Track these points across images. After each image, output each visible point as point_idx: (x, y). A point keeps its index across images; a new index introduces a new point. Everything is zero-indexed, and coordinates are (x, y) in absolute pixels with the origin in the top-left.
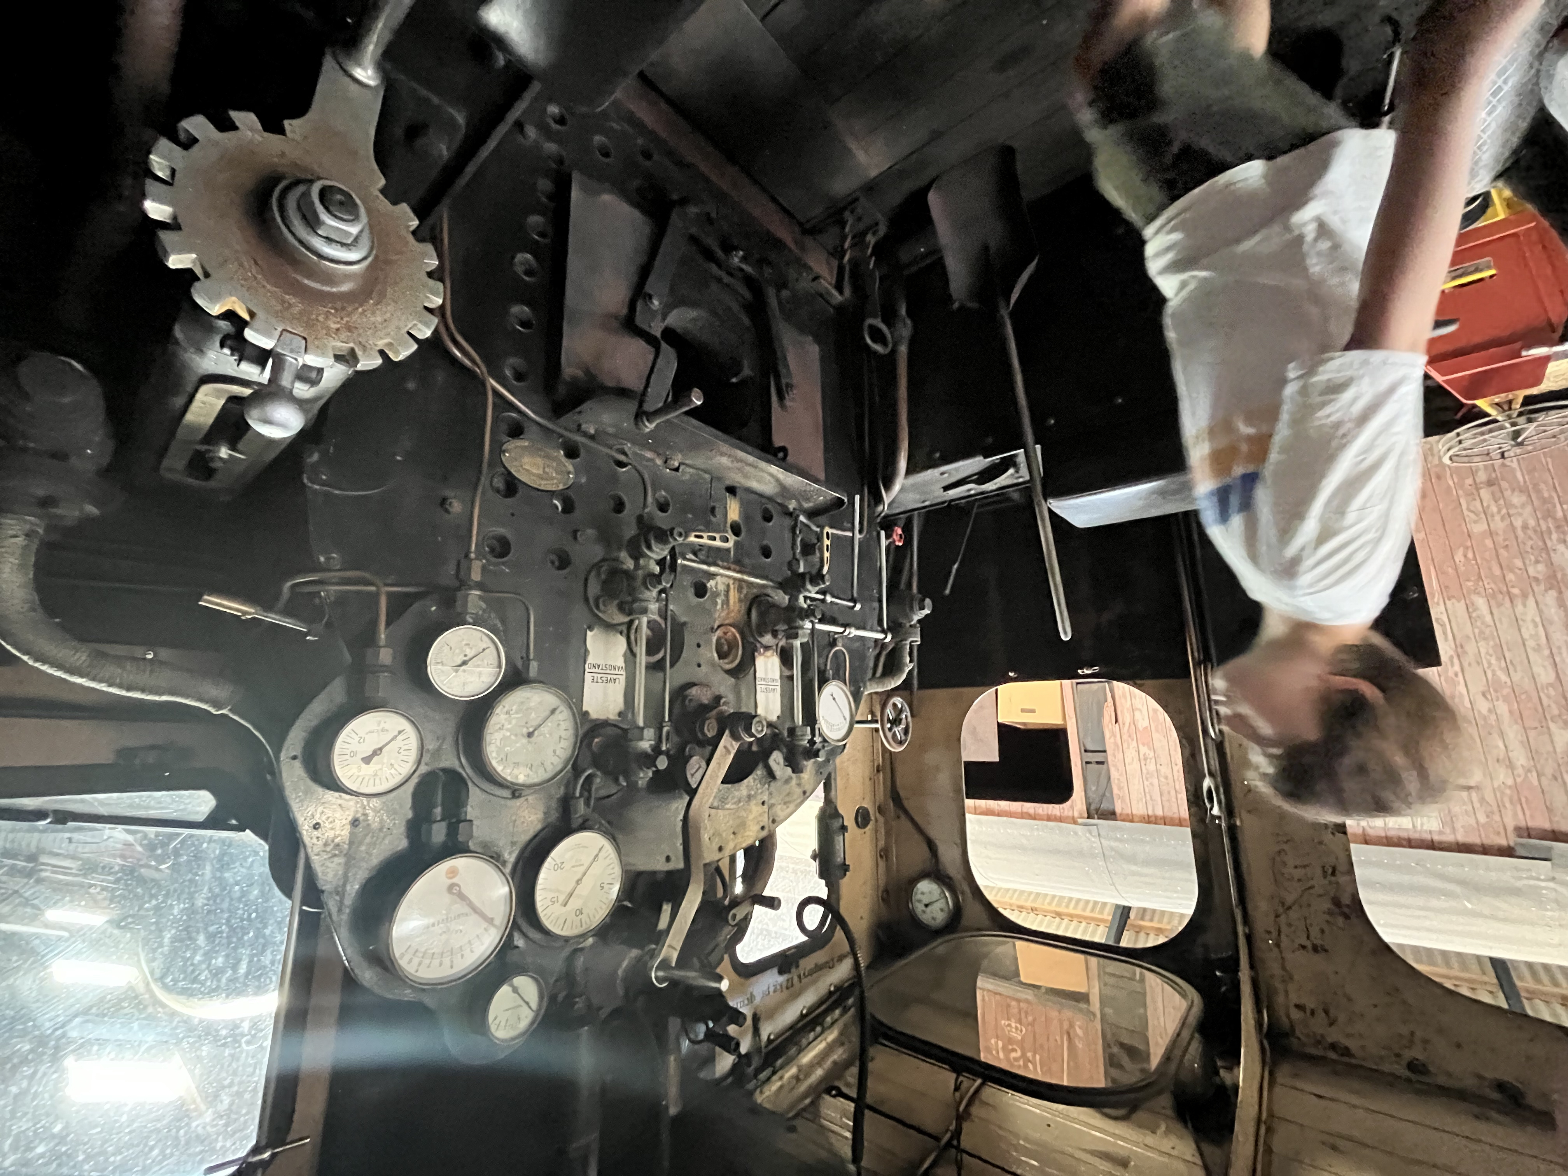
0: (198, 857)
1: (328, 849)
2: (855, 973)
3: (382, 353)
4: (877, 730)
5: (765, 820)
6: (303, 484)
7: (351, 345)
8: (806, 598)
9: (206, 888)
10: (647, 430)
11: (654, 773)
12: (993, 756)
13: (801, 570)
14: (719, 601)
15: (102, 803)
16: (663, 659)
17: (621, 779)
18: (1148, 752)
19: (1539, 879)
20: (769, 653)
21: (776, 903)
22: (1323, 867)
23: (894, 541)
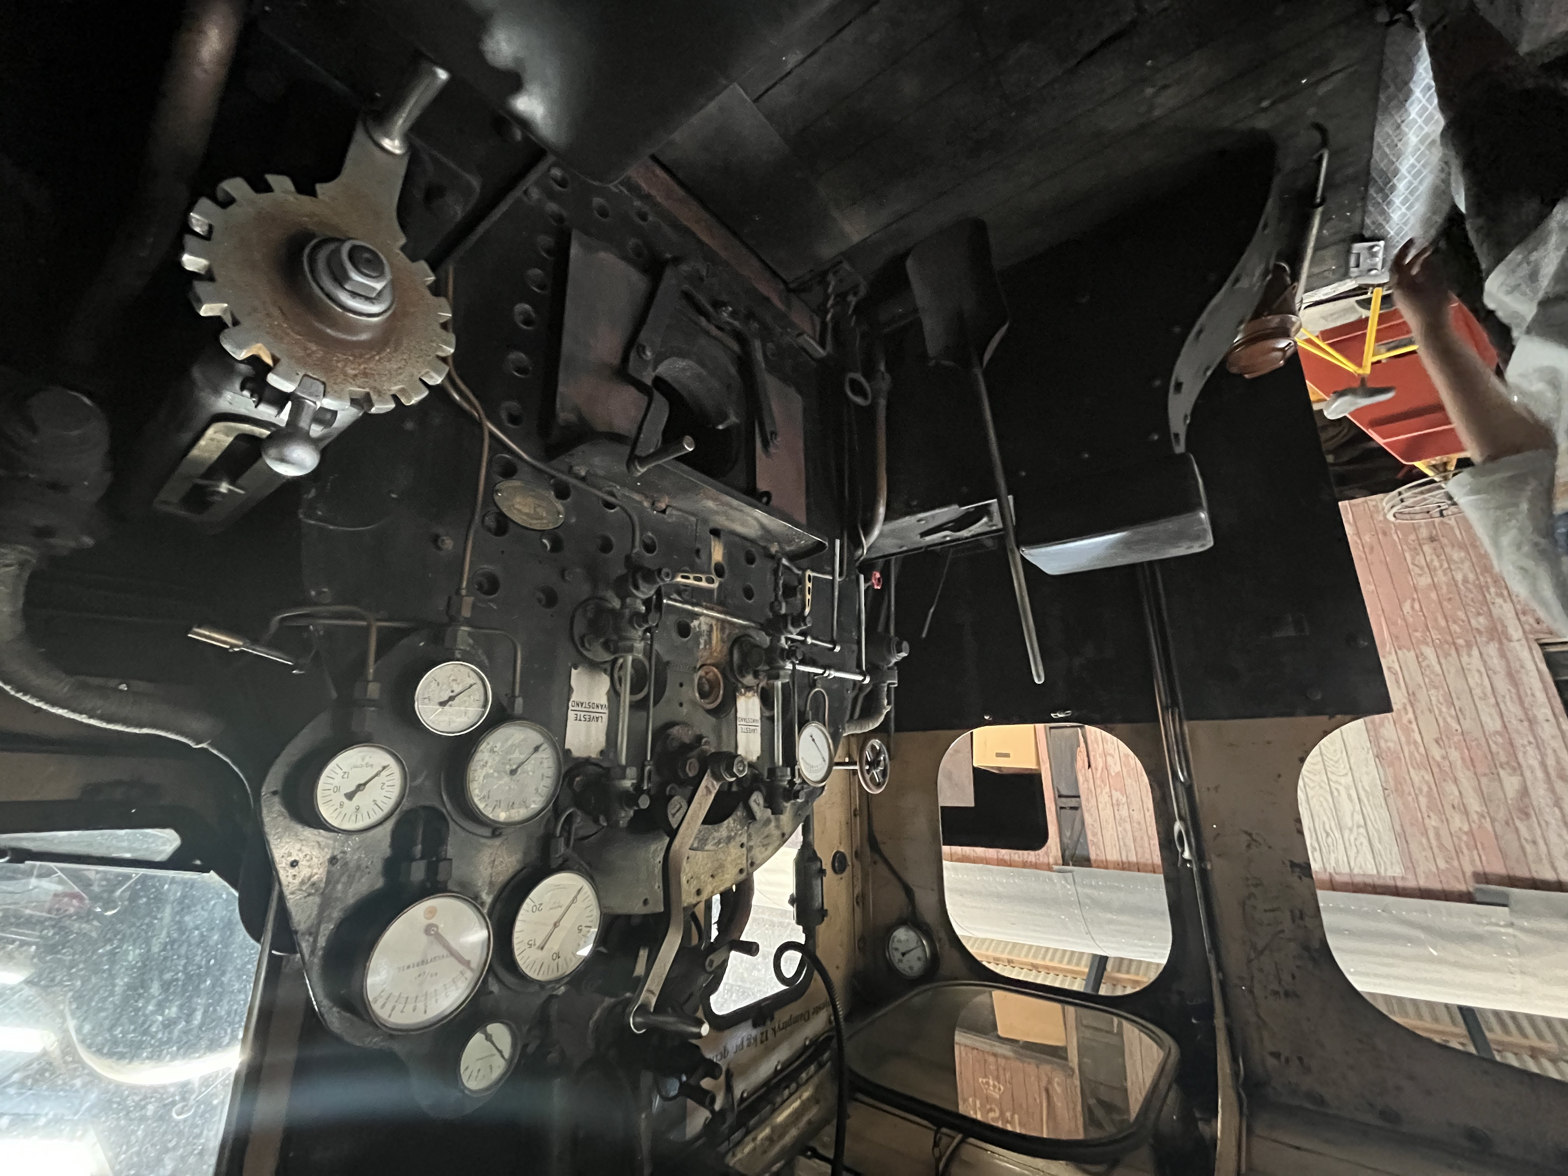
0: (159, 900)
1: (304, 888)
2: (832, 1024)
3: (395, 398)
4: (855, 772)
5: (744, 864)
6: (300, 521)
7: (367, 390)
8: (787, 639)
9: (164, 932)
10: (639, 474)
11: (635, 812)
12: (969, 801)
13: (783, 611)
14: (702, 641)
15: (61, 842)
16: (647, 696)
17: (602, 818)
18: (1121, 797)
19: (1498, 925)
20: (750, 694)
21: (754, 947)
22: (1292, 912)
23: (873, 585)
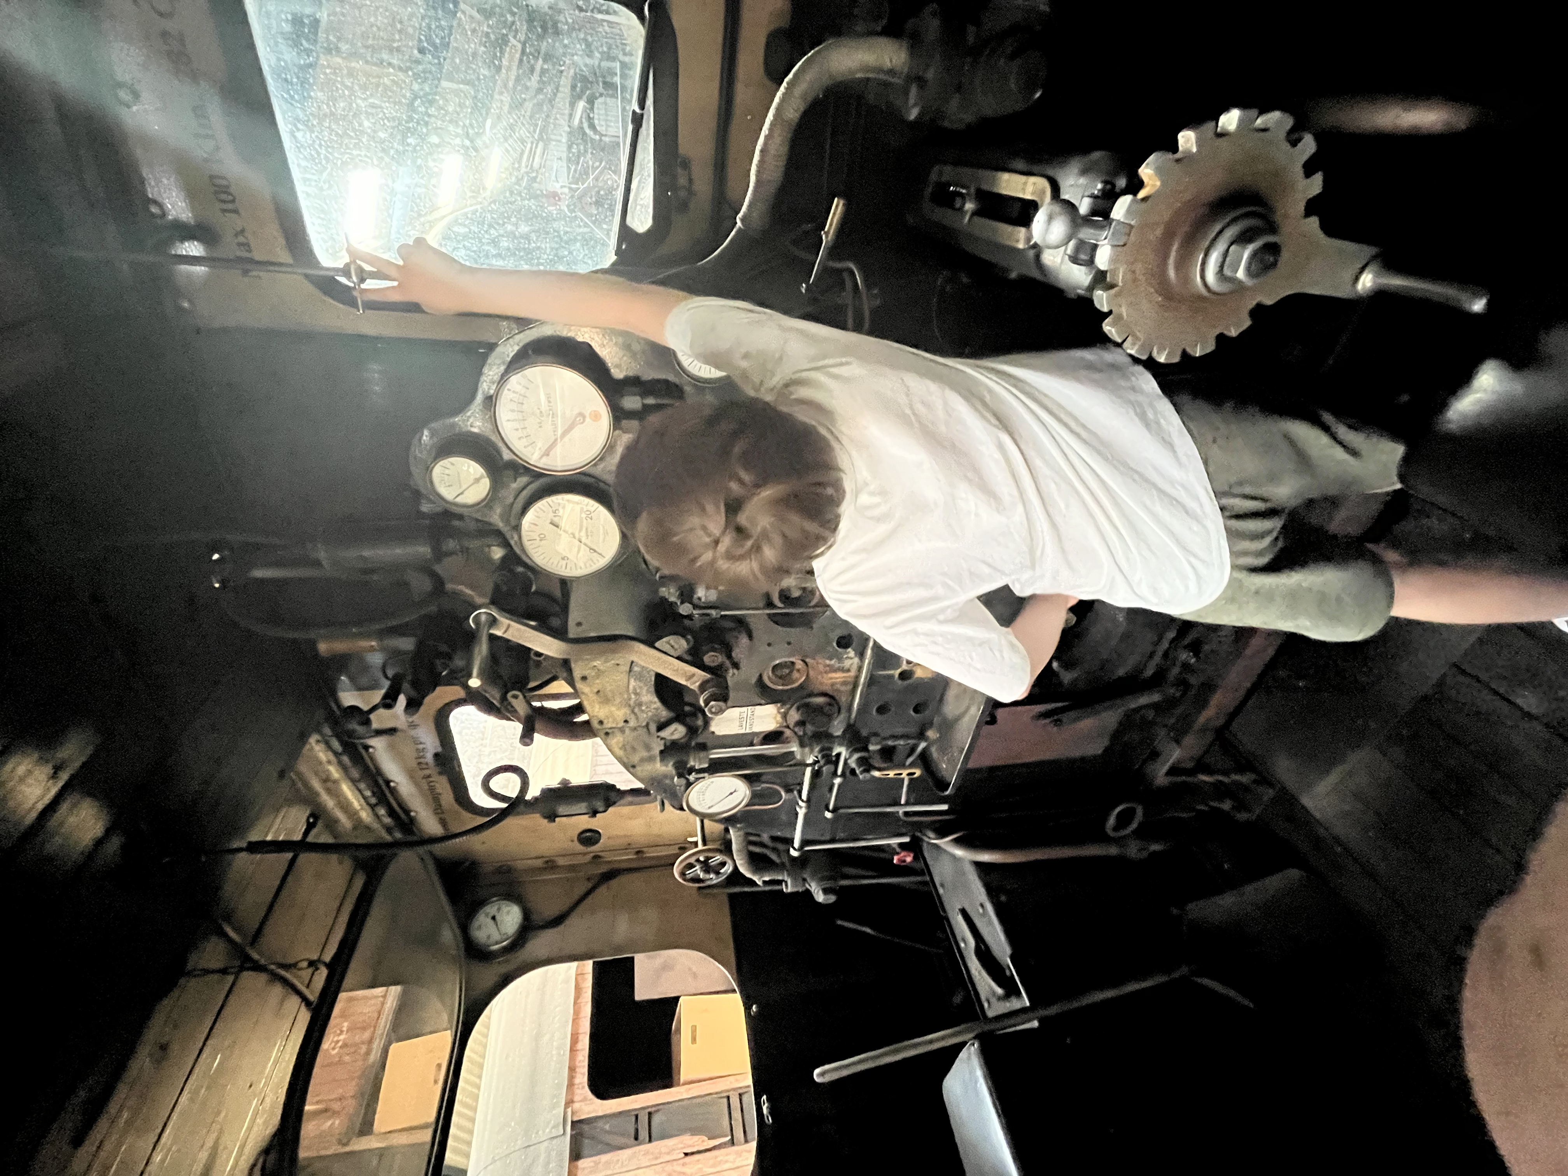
0: (595, 222)
2: (426, 837)
3: (1110, 312)
4: (695, 844)
5: (608, 724)
6: (940, 272)
7: (1120, 284)
8: (840, 754)
9: (568, 229)
11: (675, 602)
13: (871, 747)
14: (833, 662)
16: (775, 607)
20: (779, 718)
21: (528, 741)
23: (898, 854)
